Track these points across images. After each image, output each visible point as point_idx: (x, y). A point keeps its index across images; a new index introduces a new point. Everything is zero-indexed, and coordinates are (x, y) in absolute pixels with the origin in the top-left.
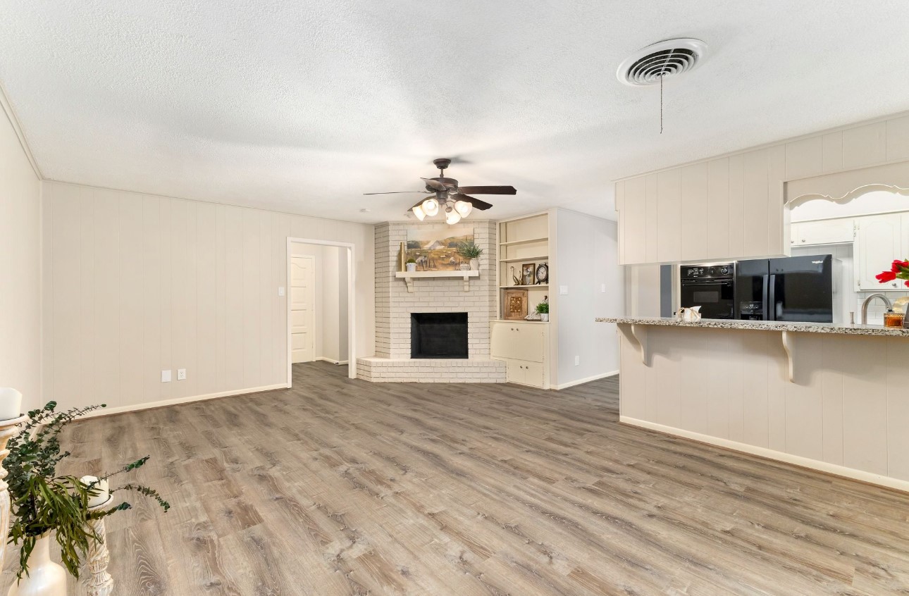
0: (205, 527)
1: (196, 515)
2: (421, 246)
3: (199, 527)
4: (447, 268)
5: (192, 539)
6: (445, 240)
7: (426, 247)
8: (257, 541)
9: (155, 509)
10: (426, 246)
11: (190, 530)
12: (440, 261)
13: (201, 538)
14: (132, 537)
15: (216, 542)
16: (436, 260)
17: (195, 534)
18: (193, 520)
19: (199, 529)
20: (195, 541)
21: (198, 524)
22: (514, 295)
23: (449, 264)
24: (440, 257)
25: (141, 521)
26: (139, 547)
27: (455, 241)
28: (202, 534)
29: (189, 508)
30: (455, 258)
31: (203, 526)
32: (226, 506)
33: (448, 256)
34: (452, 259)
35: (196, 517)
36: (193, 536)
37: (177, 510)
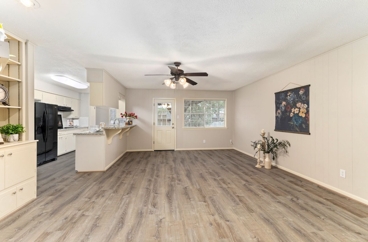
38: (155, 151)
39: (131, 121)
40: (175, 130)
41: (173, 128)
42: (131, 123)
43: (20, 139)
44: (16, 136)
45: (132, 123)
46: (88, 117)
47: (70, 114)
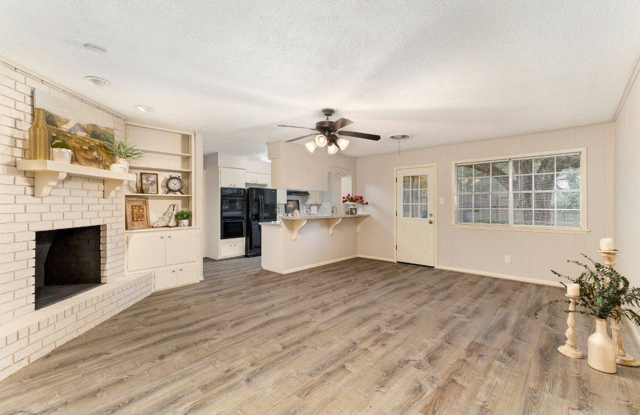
0: (501, 358)
1: (499, 368)
2: (58, 123)
3: (504, 360)
4: (91, 165)
5: (512, 358)
6: (87, 126)
7: (65, 128)
8: (486, 337)
9: (522, 394)
10: (64, 126)
11: (509, 363)
12: (82, 154)
13: (508, 355)
14: (547, 384)
15: (503, 349)
16: (78, 150)
17: (510, 359)
18: (503, 366)
19: (505, 360)
20: (512, 356)
21: (503, 362)
22: (134, 204)
23: (92, 160)
24: (82, 148)
25: (538, 391)
26: (545, 374)
27: (98, 132)
28: (505, 356)
29: (498, 376)
30: (99, 154)
31: (501, 360)
32: (477, 360)
33: (91, 149)
34: (95, 153)
35: (500, 367)
36: (511, 359)
37: (508, 380)
38: (398, 262)
39: (355, 209)
40: (436, 227)
41: (430, 223)
42: (354, 211)
43: (190, 225)
44: (186, 222)
45: (356, 212)
46: (330, 203)
47: (308, 199)
